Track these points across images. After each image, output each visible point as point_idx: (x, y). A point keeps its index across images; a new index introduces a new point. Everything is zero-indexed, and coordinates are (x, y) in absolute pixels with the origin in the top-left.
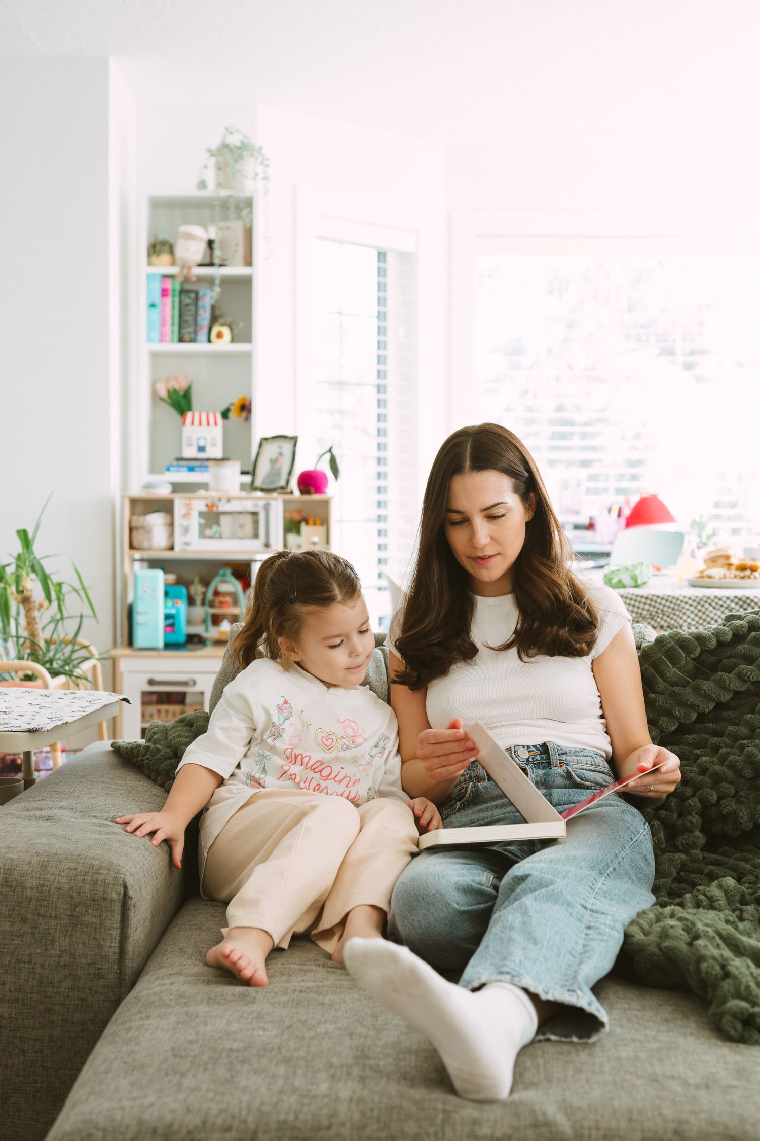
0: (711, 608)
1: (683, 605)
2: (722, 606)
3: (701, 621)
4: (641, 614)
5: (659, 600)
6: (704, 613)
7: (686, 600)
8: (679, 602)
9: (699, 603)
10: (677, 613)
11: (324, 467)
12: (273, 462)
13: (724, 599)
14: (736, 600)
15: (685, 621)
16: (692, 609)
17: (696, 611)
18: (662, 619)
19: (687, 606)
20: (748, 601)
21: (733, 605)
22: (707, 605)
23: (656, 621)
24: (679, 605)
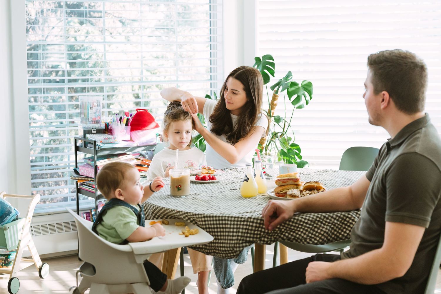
1: (305, 224)
2: (329, 223)
9: (314, 223)
15: (308, 236)
21: (336, 221)
22: (319, 224)
24: (302, 225)
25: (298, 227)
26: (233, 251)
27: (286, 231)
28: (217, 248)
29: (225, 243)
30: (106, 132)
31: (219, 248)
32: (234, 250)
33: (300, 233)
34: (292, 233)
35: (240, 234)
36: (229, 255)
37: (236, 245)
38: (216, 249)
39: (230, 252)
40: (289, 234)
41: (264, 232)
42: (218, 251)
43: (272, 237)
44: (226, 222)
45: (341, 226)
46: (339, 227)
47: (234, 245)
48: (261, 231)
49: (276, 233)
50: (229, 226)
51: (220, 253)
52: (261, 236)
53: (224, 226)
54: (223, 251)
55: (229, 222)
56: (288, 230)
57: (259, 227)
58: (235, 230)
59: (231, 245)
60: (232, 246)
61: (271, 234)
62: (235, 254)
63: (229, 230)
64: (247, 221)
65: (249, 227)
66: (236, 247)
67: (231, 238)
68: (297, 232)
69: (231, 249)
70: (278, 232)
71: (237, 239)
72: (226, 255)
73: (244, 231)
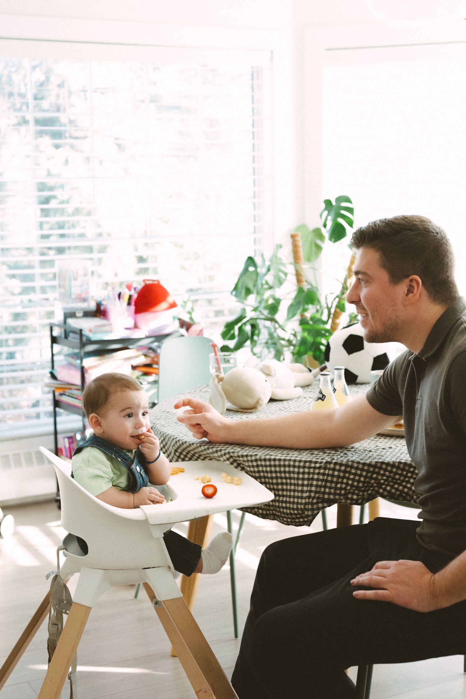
25: (406, 476)
26: (304, 515)
27: (386, 483)
28: (278, 509)
29: (290, 502)
30: (98, 315)
31: (281, 510)
32: (304, 513)
33: (409, 485)
34: (396, 486)
35: (313, 489)
36: (297, 520)
37: (307, 507)
38: (276, 511)
39: (298, 516)
40: (392, 487)
41: (352, 486)
42: (279, 514)
43: (366, 493)
44: (292, 469)
47: (305, 506)
48: (347, 484)
49: (371, 487)
50: (296, 476)
51: (283, 517)
52: (348, 491)
53: (287, 475)
54: (287, 514)
55: (296, 470)
56: (390, 482)
57: (344, 477)
58: (306, 482)
59: (299, 506)
60: (301, 507)
61: (363, 489)
62: (306, 519)
63: (296, 482)
64: (325, 468)
65: (327, 478)
66: (308, 510)
67: (300, 494)
68: (404, 484)
69: (300, 512)
70: (375, 485)
71: (309, 497)
72: (293, 520)
73: (320, 483)
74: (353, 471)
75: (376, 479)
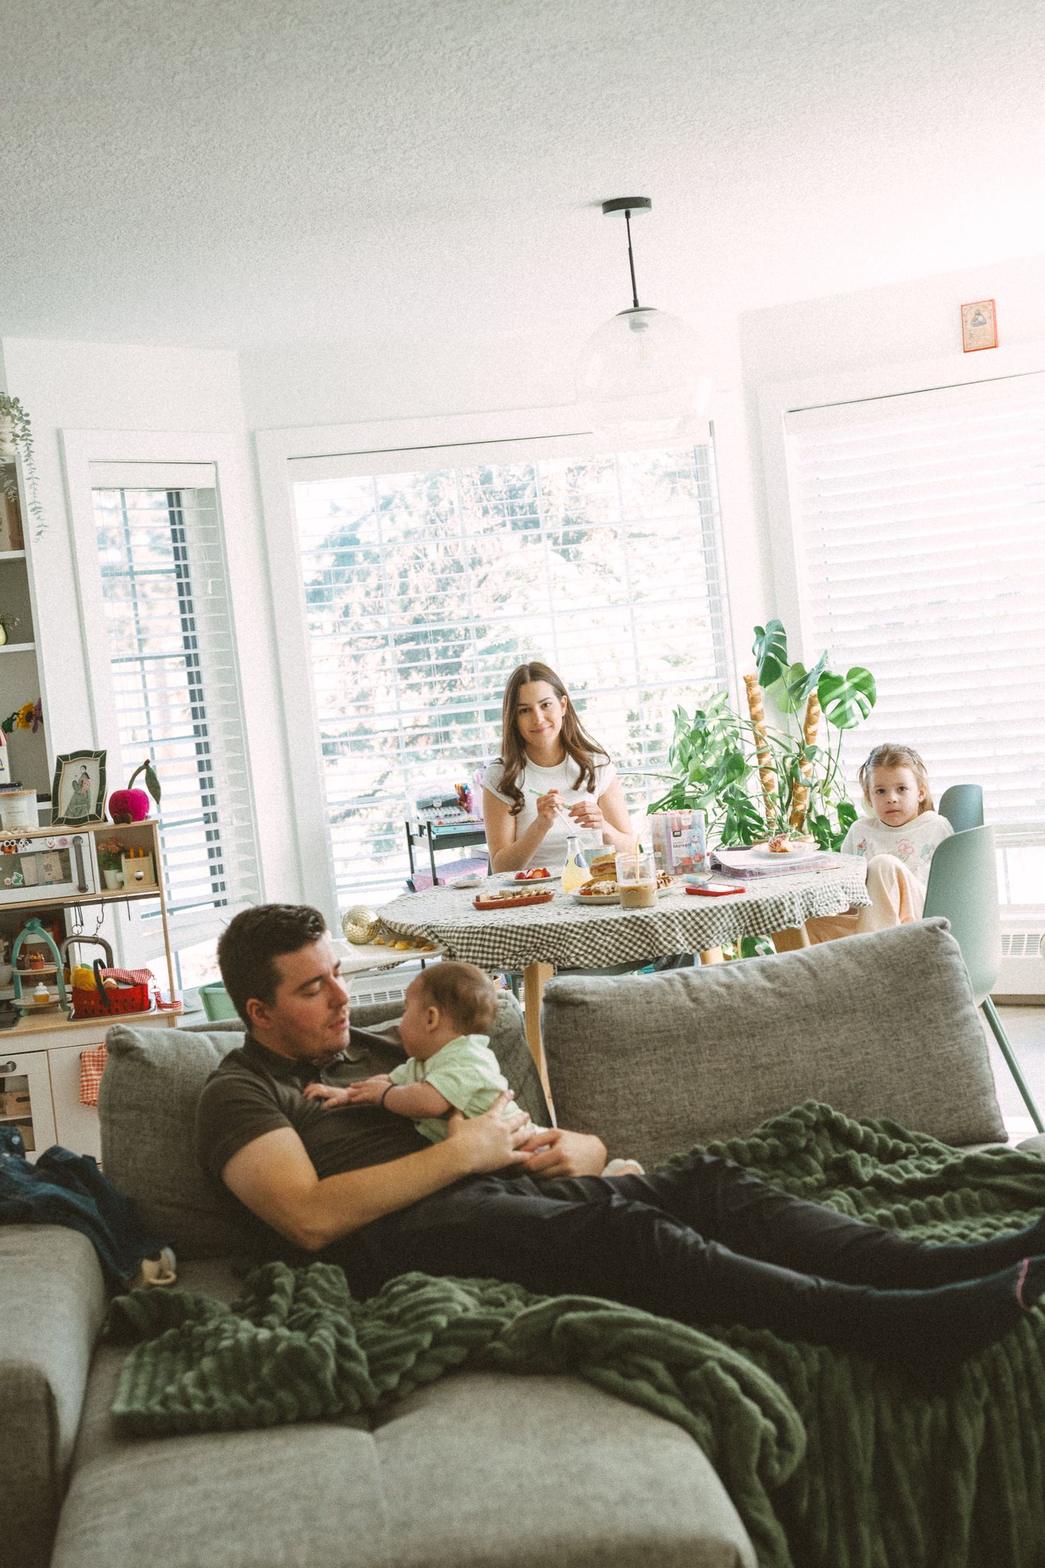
0: (599, 935)
1: (568, 933)
2: (610, 931)
3: (590, 950)
4: (525, 947)
5: (542, 931)
6: (592, 940)
7: (571, 928)
8: (564, 931)
9: (585, 930)
10: (563, 943)
11: (141, 785)
12: (78, 785)
13: (612, 923)
14: (626, 923)
15: (572, 952)
16: (578, 937)
17: (583, 939)
18: (548, 951)
19: (573, 935)
20: (639, 923)
21: (622, 928)
22: (594, 932)
23: (541, 953)
24: (564, 934)
25: (559, 939)
35: (471, 954)
45: (633, 936)
46: (630, 937)
58: (465, 947)
64: (483, 933)
73: (477, 948)
74: (509, 935)
75: (532, 942)
